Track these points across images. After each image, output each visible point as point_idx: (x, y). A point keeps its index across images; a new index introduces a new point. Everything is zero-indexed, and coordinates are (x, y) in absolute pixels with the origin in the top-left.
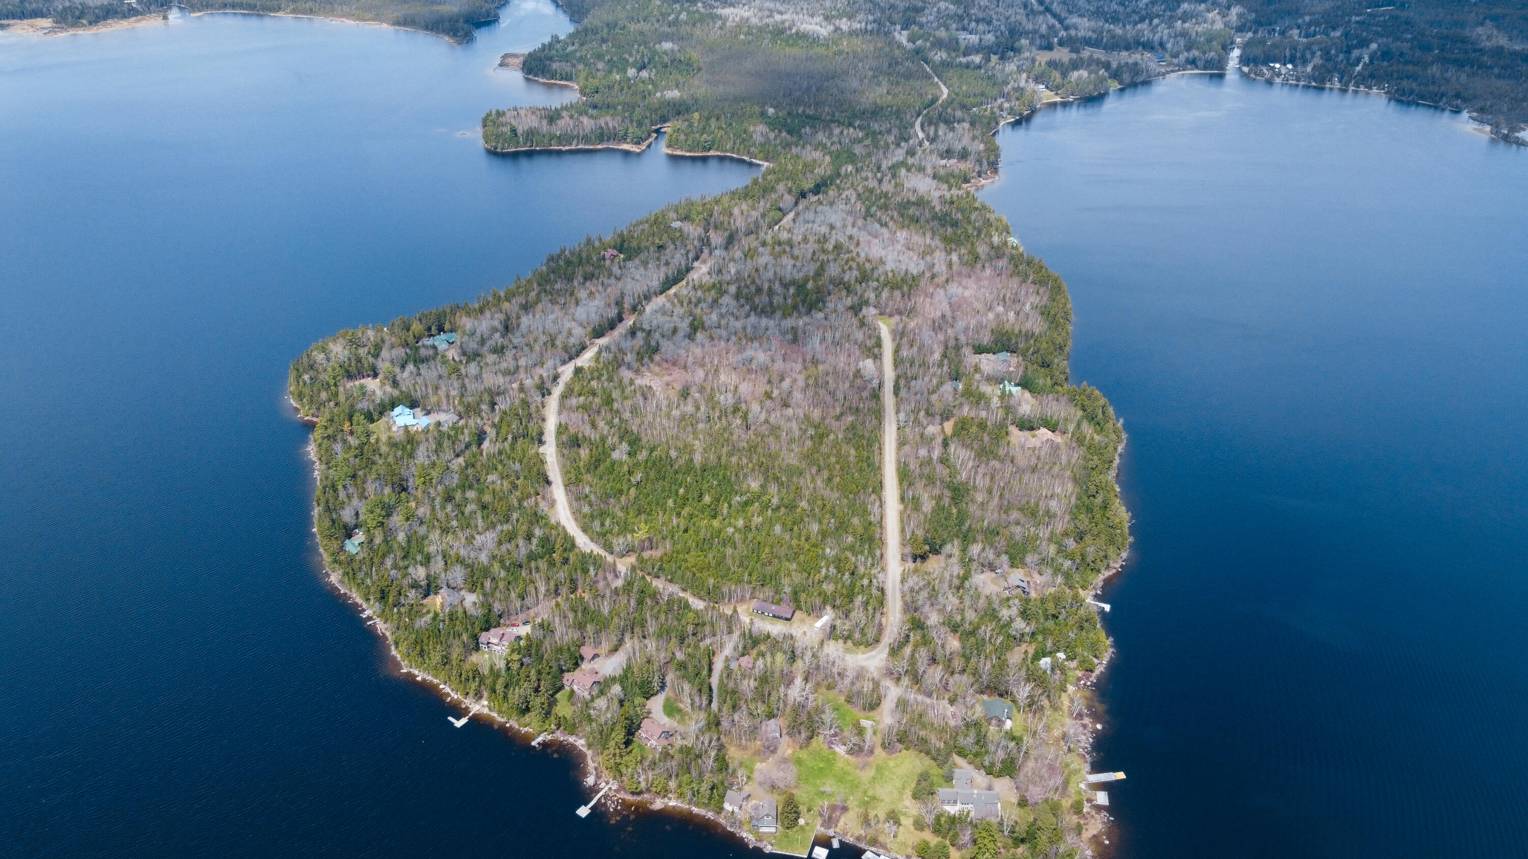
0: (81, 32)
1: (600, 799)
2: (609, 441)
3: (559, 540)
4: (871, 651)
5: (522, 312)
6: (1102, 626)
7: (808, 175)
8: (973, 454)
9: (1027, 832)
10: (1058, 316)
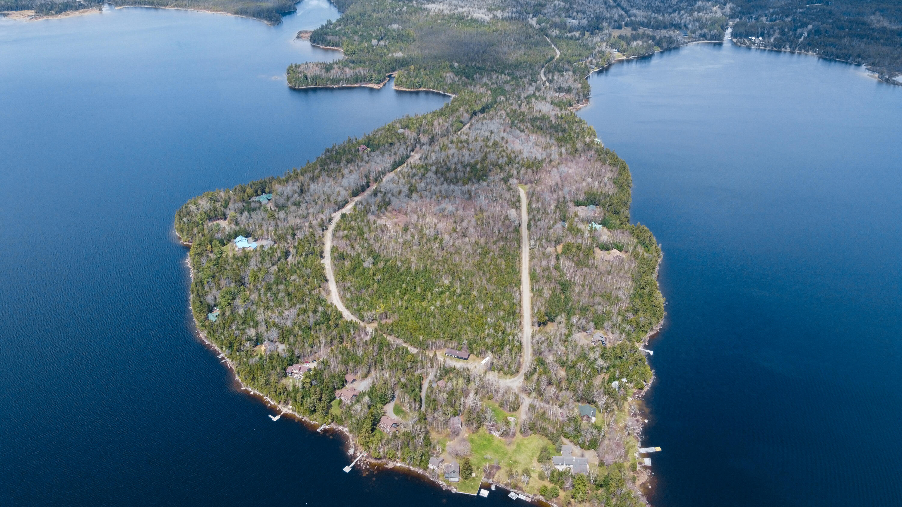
0: (51, 18)
1: (357, 462)
2: (362, 256)
3: (332, 313)
4: (514, 377)
5: (311, 182)
6: (648, 363)
8: (573, 264)
9: (604, 481)
10: (624, 184)
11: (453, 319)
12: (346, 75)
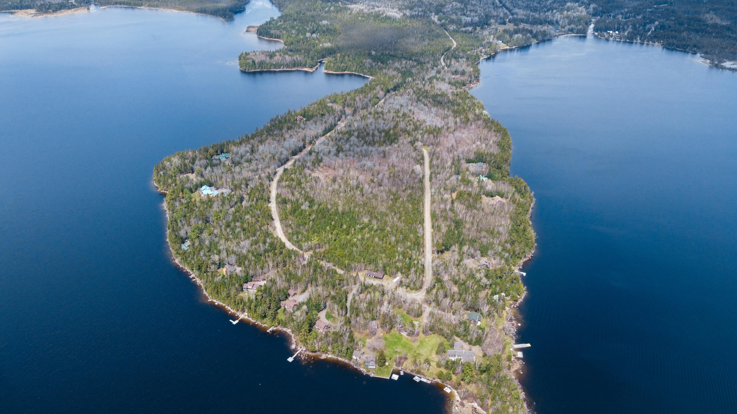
0: (49, 16)
1: (298, 354)
2: (300, 201)
3: (278, 244)
4: (418, 292)
5: (259, 144)
6: (522, 282)
7: (391, 82)
8: (465, 207)
9: (486, 368)
10: (505, 146)
11: (372, 248)
12: (286, 62)
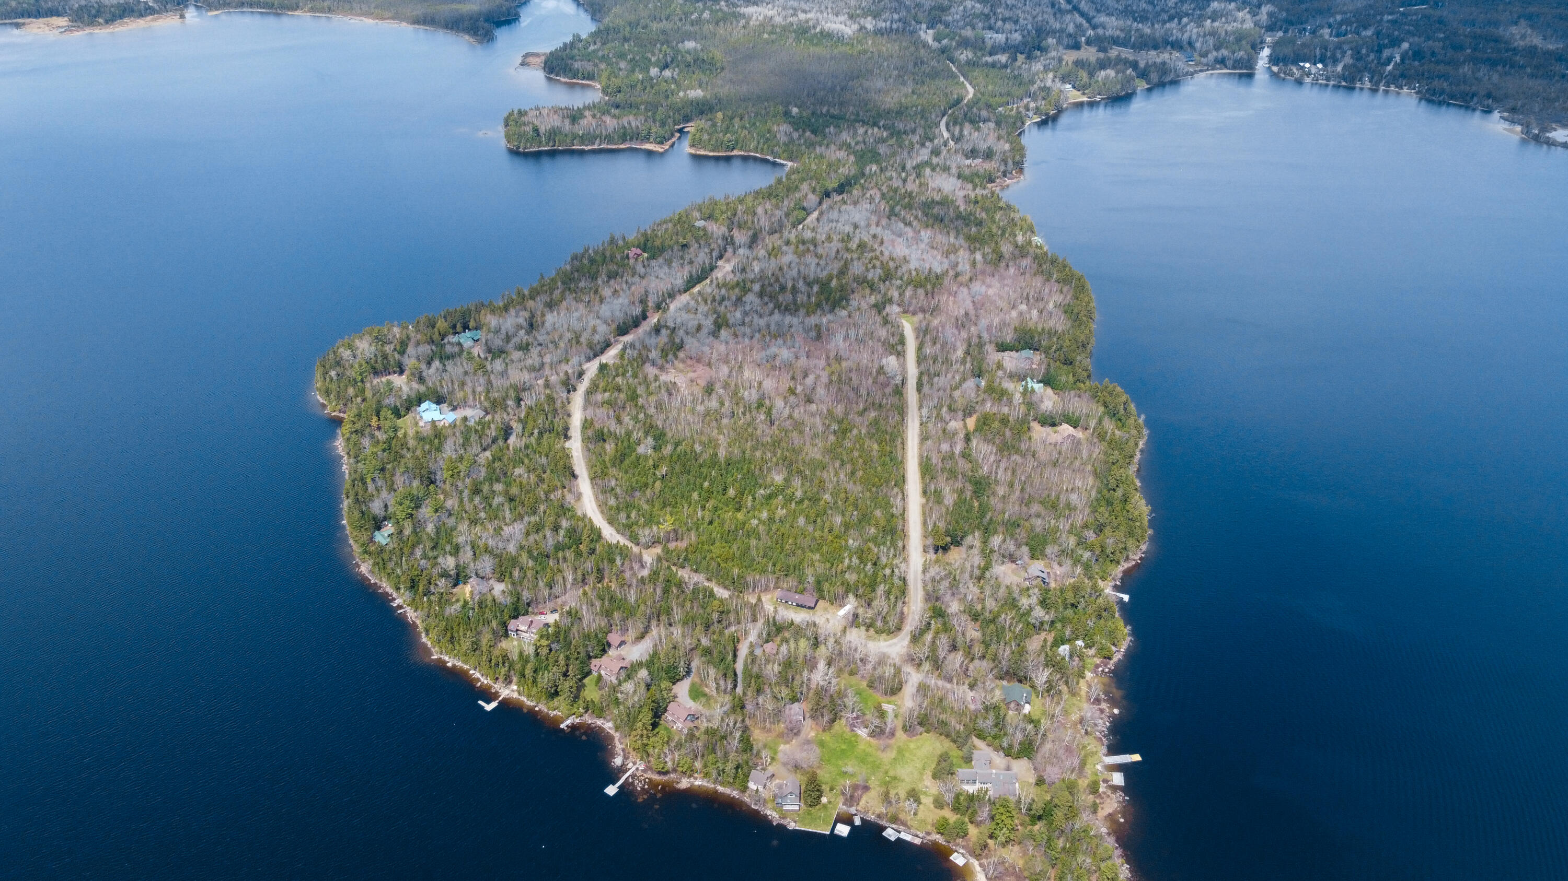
0: (97, 31)
1: (627, 778)
2: (635, 436)
3: (585, 531)
4: (892, 638)
5: (546, 310)
6: (1121, 615)
8: (995, 449)
9: (1044, 810)
10: (1082, 314)
11: (790, 541)
12: (606, 129)
